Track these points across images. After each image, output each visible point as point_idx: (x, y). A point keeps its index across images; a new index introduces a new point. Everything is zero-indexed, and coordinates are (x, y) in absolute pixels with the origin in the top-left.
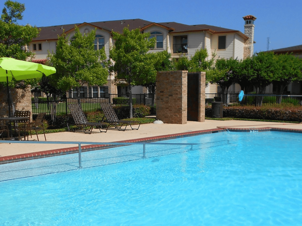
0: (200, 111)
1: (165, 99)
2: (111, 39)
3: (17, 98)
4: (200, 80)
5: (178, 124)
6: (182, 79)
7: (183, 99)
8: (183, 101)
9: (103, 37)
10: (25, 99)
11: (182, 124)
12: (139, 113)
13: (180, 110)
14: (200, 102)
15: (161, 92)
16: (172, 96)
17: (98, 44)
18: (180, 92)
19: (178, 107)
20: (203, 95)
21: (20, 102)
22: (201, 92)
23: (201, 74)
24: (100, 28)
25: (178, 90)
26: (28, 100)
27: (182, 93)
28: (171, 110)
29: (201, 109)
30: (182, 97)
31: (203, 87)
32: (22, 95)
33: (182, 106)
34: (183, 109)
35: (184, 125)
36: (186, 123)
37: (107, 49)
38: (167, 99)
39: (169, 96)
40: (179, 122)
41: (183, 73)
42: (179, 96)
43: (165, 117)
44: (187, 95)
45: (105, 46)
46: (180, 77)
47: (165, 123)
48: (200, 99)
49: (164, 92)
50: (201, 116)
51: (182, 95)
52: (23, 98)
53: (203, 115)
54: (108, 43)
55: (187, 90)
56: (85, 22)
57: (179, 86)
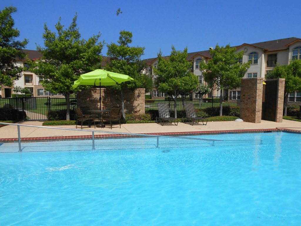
0: (277, 113)
1: (246, 102)
2: (263, 55)
3: (134, 97)
4: (279, 86)
5: (252, 122)
6: (257, 85)
7: (257, 102)
8: (257, 104)
9: (257, 53)
10: (140, 98)
11: (255, 123)
12: (235, 113)
13: (254, 111)
14: (277, 105)
15: (243, 95)
16: (250, 99)
17: (253, 59)
18: (255, 95)
19: (253, 108)
20: (280, 99)
21: (136, 100)
22: (279, 96)
23: (280, 81)
24: (255, 47)
25: (254, 94)
26: (143, 99)
27: (256, 97)
28: (249, 111)
29: (278, 111)
30: (256, 100)
31: (282, 91)
32: (138, 95)
33: (256, 108)
34: (256, 110)
35: (257, 124)
36: (260, 122)
37: (260, 63)
38: (247, 102)
39: (248, 99)
40: (253, 121)
41: (258, 79)
42: (254, 99)
43: (245, 116)
44: (262, 99)
45: (259, 60)
46: (256, 83)
47: (244, 121)
48: (278, 103)
49: (245, 95)
50: (278, 117)
51: (256, 98)
52: (138, 98)
53: (280, 116)
54: (261, 58)
55: (262, 94)
56: (244, 43)
57: (255, 91)
